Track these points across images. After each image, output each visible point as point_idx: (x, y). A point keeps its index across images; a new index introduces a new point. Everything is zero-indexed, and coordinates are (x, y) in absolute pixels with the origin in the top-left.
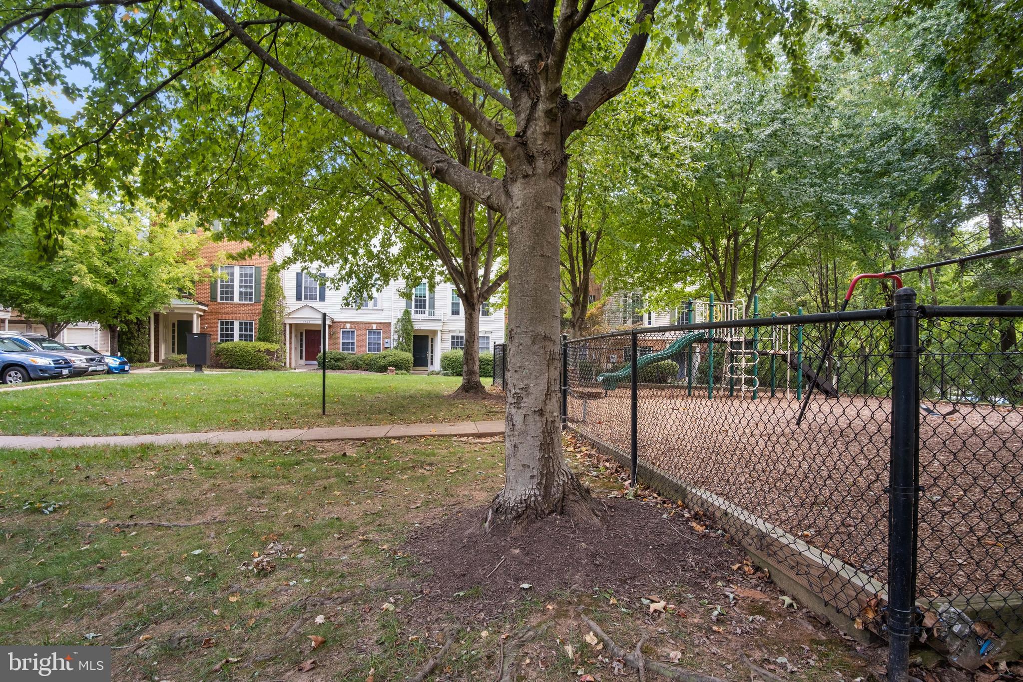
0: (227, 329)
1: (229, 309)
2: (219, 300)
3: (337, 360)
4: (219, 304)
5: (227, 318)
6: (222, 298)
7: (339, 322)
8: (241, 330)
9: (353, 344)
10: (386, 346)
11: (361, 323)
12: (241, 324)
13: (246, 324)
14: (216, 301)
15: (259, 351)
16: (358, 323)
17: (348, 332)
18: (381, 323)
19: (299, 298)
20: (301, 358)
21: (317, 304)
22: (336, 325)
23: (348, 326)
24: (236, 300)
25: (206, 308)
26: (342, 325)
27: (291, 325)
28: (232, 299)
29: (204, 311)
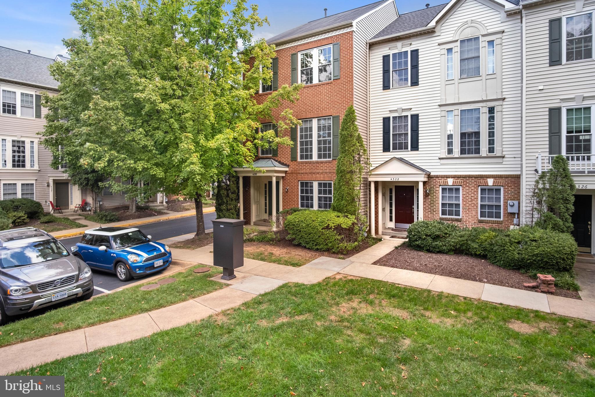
0: (307, 192)
1: (307, 169)
2: (299, 159)
3: (436, 238)
4: (300, 163)
5: (306, 178)
6: (302, 157)
7: (437, 177)
8: (320, 192)
9: (458, 205)
10: (510, 210)
11: (470, 177)
12: (320, 185)
13: (325, 185)
14: (296, 161)
15: (328, 228)
16: (465, 177)
17: (451, 190)
18: (500, 177)
19: (386, 149)
20: (391, 220)
21: (408, 155)
22: (433, 181)
23: (450, 181)
24: (315, 158)
25: (287, 169)
26: (442, 181)
27: (376, 183)
28: (311, 157)
29: (286, 172)
